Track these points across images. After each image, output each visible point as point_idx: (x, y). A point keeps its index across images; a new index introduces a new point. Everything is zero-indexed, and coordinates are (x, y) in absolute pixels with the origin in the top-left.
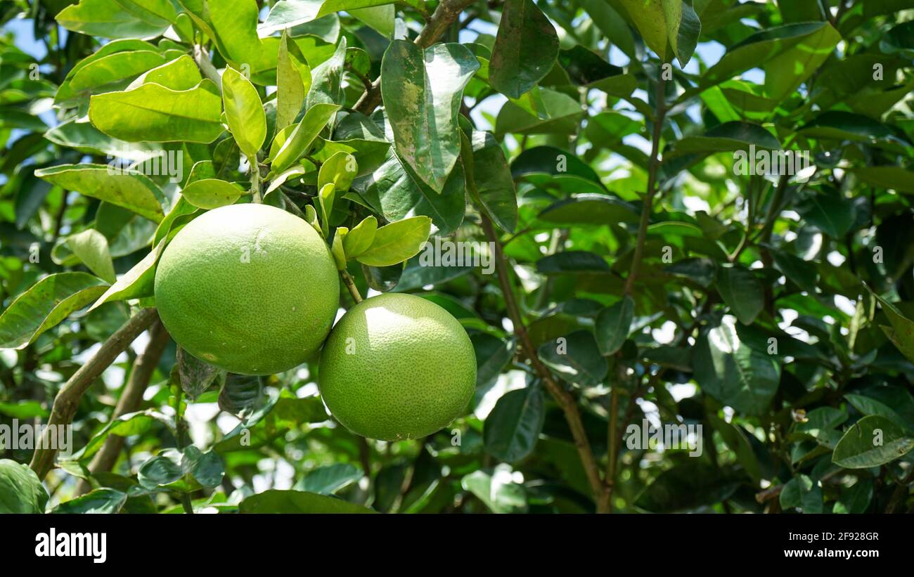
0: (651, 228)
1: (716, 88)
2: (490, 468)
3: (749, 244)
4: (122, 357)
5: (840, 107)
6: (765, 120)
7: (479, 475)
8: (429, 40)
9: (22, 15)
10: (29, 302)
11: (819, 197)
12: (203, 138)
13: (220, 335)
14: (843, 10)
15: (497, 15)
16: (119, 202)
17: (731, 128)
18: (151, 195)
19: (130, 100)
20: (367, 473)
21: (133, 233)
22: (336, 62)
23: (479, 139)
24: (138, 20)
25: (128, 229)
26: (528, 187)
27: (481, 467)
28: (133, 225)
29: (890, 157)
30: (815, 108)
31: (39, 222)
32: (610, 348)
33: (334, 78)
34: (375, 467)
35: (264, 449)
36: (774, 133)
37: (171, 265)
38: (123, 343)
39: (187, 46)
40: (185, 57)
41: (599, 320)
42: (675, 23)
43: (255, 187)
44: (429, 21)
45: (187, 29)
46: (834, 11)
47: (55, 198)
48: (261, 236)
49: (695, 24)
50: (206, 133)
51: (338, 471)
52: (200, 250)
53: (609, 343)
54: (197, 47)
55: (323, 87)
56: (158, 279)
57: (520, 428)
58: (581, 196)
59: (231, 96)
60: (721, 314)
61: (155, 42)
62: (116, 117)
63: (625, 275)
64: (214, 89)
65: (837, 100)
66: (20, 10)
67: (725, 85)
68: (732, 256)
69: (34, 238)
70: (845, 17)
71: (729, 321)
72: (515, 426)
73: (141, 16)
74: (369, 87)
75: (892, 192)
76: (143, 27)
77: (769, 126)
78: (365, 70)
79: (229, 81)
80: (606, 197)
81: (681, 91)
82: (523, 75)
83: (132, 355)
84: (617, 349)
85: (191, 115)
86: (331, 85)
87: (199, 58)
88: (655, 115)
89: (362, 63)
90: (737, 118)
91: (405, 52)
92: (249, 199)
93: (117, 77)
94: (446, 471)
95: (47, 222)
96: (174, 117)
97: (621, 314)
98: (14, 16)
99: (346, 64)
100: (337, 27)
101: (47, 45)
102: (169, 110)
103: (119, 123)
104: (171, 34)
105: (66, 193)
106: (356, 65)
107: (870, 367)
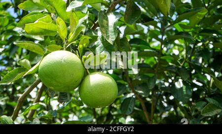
0: (162, 58)
1: (177, 24)
2: (125, 117)
3: (186, 62)
4: (35, 89)
5: (208, 28)
6: (190, 32)
7: (122, 119)
8: (109, 12)
9: (11, 7)
10: (12, 73)
11: (203, 50)
12: (53, 35)
13: (54, 82)
14: (209, 5)
15: (126, 6)
16: (34, 51)
17: (181, 33)
18: (42, 49)
19: (35, 25)
20: (95, 118)
21: (38, 59)
22: (86, 17)
23: (121, 36)
24: (37, 7)
25: (36, 57)
26: (134, 48)
27: (123, 117)
28: (38, 56)
29: (218, 40)
30: (202, 28)
31: (15, 57)
32: (151, 87)
33: (85, 21)
34: (97, 117)
35: (70, 112)
36: (191, 35)
37: (42, 66)
38: (35, 86)
39: (50, 13)
40: (48, 15)
41: (149, 80)
42: (169, 7)
43: (64, 46)
44: (109, 7)
45: (49, 9)
46: (207, 5)
47: (19, 51)
48: (64, 58)
49: (174, 7)
50: (53, 34)
51: (87, 117)
52: (49, 62)
53: (151, 86)
54: (52, 14)
55: (83, 23)
56: (39, 69)
57: (129, 107)
58: (145, 50)
59: (59, 24)
60: (178, 79)
61: (42, 12)
62: (31, 30)
63: (155, 69)
64: (55, 23)
65: (207, 26)
66: (11, 6)
67: (180, 23)
68: (181, 65)
69: (14, 61)
70: (209, 7)
71: (180, 80)
72: (128, 106)
73: (38, 6)
74: (94, 23)
75: (219, 49)
76: (39, 9)
77: (190, 33)
78: (93, 19)
79: (58, 21)
80: (151, 50)
81: (169, 24)
82: (132, 19)
83: (38, 89)
84: (153, 87)
85: (50, 29)
86: (85, 23)
87: (52, 16)
88: (162, 30)
89: (93, 18)
90: (182, 31)
91: (103, 14)
92: (62, 49)
93: (32, 20)
94: (114, 117)
95: (17, 57)
96: (45, 30)
97: (154, 79)
98: (9, 7)
99: (88, 18)
100: (87, 8)
101: (18, 14)
102: (44, 28)
103: (32, 31)
104: (46, 11)
105: (22, 49)
106: (91, 18)
107: (215, 92)
